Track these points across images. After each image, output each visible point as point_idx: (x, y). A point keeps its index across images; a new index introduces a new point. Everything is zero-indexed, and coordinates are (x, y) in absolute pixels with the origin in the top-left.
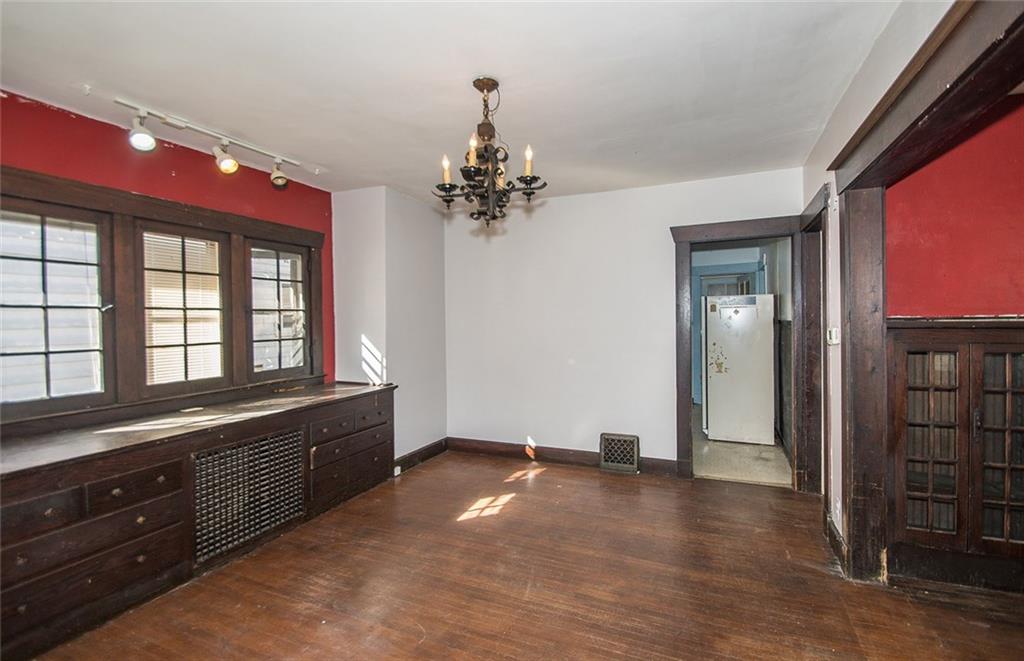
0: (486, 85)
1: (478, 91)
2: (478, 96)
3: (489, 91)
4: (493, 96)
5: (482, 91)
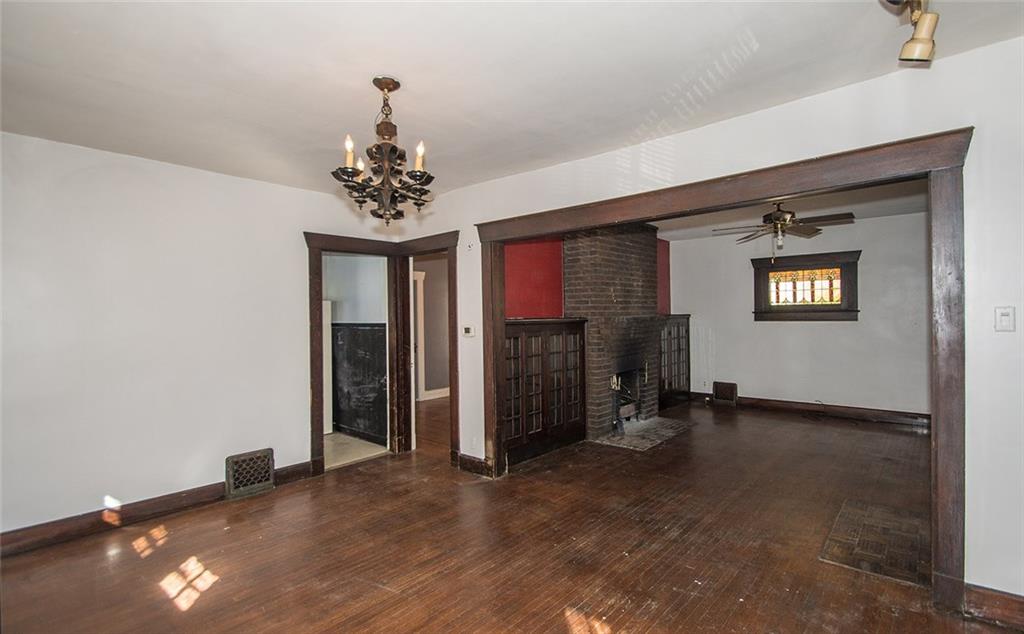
0: (387, 85)
1: (378, 90)
2: (378, 95)
3: (390, 90)
4: (393, 96)
5: (382, 90)
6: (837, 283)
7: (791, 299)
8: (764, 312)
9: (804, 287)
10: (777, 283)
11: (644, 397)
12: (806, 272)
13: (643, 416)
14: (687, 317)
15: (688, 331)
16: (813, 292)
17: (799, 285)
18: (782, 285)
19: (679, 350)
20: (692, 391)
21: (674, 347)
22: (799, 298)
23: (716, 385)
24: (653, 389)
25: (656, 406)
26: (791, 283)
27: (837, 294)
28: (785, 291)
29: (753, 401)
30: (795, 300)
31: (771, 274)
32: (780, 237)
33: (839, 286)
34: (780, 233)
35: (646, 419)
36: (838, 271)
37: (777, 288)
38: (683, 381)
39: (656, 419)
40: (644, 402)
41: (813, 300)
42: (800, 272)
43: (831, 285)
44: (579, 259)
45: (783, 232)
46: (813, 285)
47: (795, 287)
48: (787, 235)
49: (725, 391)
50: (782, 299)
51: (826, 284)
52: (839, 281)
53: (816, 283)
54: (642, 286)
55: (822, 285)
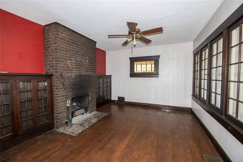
6: (153, 66)
7: (140, 71)
8: (133, 75)
9: (144, 66)
10: (137, 65)
11: (89, 105)
12: (145, 62)
13: (89, 112)
14: (111, 76)
15: (111, 80)
16: (146, 68)
17: (143, 66)
18: (138, 66)
19: (107, 86)
20: (112, 99)
21: (105, 85)
22: (143, 70)
23: (119, 97)
24: (94, 102)
25: (95, 108)
26: (140, 65)
27: (153, 69)
28: (139, 68)
29: (129, 103)
30: (141, 71)
31: (135, 63)
32: (135, 40)
33: (154, 67)
34: (135, 39)
35: (90, 113)
36: (153, 62)
37: (137, 67)
38: (109, 97)
39: (95, 112)
40: (89, 107)
41: (146, 71)
42: (143, 62)
43: (152, 66)
44: (50, 46)
45: (136, 38)
46: (146, 66)
47: (141, 67)
48: (137, 41)
49: (121, 99)
50: (138, 70)
51: (150, 65)
52: (154, 65)
53: (147, 65)
54: (88, 63)
55: (149, 66)
